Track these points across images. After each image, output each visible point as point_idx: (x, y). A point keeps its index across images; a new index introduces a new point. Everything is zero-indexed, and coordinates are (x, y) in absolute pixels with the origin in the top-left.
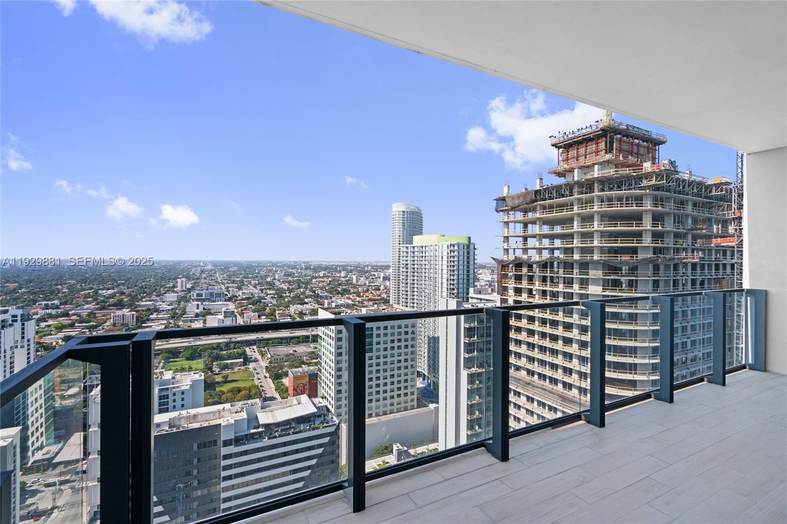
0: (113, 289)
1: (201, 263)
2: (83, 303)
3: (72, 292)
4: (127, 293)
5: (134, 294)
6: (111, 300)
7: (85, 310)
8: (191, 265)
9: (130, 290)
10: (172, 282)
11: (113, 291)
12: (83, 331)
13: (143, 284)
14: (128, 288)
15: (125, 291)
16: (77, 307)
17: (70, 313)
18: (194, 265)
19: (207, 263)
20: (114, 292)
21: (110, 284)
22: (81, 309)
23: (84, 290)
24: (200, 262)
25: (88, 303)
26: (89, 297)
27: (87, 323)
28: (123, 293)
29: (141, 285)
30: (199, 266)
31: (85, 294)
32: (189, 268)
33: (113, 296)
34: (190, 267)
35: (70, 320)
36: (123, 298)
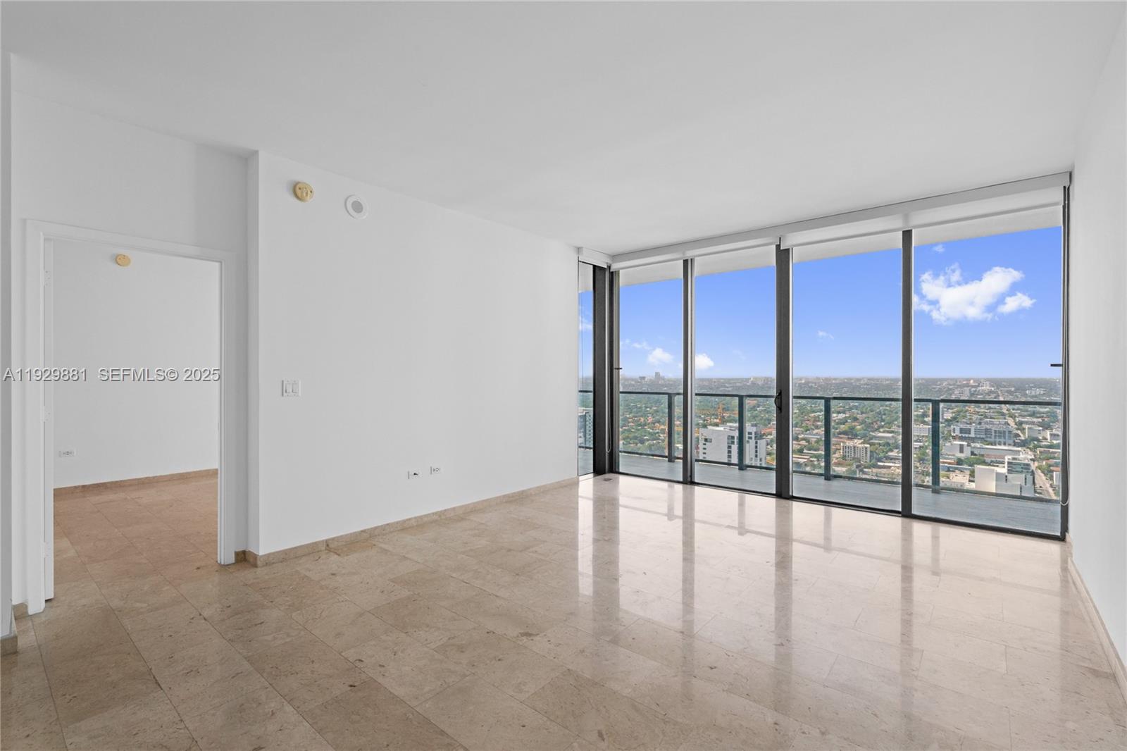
0: (844, 413)
1: (972, 381)
2: (813, 427)
3: (802, 414)
4: (860, 419)
5: (870, 421)
6: (842, 426)
7: (814, 435)
8: (954, 385)
9: (864, 415)
10: (922, 409)
11: (844, 415)
12: (811, 459)
13: (881, 408)
14: (862, 413)
15: (858, 416)
16: (806, 431)
17: (800, 437)
18: (958, 383)
19: (982, 381)
20: (846, 417)
21: (841, 407)
22: (810, 434)
23: (814, 412)
24: (968, 380)
25: (817, 427)
26: (819, 421)
27: (815, 450)
28: (855, 419)
29: (878, 410)
30: (967, 385)
31: (815, 417)
32: (951, 389)
33: (844, 422)
34: (950, 387)
35: (799, 444)
36: (855, 426)
